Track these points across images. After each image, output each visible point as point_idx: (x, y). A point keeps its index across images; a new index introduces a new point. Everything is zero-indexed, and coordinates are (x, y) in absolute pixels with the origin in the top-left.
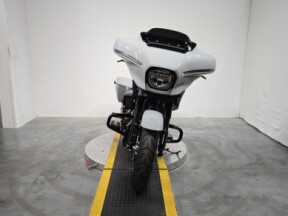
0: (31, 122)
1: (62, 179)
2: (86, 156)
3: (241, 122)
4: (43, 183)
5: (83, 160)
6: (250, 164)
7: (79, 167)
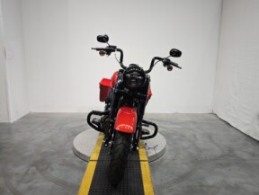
0: (24, 117)
1: (52, 169)
2: (74, 149)
3: (214, 117)
4: (34, 173)
5: (71, 152)
6: (222, 156)
7: (68, 159)
